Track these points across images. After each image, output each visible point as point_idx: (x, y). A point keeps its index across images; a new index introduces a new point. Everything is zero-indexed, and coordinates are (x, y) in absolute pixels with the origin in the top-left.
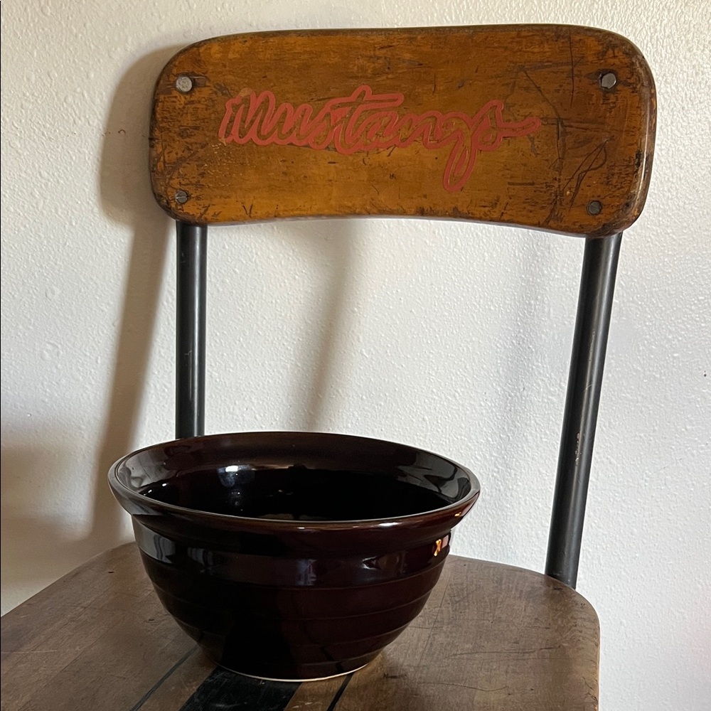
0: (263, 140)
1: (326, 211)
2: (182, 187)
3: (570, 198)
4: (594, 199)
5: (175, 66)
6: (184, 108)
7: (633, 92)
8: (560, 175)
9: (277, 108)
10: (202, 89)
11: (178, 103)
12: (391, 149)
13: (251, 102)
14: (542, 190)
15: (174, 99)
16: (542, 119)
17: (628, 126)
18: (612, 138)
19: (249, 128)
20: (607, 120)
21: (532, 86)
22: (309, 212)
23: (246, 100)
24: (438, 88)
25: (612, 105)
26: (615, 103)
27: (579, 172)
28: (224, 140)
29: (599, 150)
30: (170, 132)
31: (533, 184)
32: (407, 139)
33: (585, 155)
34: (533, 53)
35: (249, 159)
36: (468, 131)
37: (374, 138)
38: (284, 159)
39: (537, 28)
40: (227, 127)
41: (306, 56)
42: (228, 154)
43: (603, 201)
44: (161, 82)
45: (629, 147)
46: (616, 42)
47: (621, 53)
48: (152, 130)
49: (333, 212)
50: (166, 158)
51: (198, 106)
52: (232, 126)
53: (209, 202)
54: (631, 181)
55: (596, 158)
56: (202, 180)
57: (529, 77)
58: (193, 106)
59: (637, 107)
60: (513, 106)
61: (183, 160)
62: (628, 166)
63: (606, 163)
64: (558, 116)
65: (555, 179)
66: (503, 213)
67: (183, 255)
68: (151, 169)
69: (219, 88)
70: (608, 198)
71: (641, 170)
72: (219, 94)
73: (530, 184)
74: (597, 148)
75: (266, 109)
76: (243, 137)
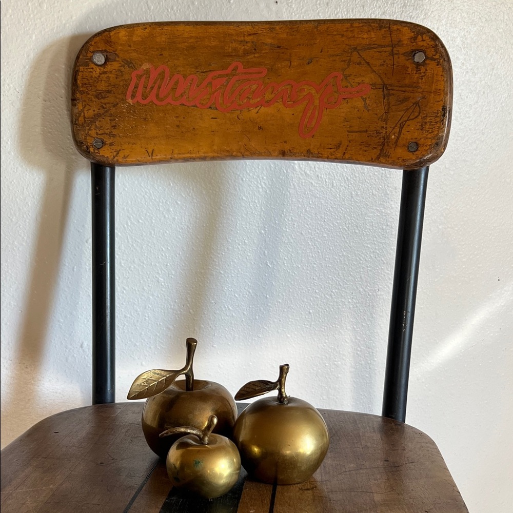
0: (161, 101)
1: (211, 155)
2: (99, 137)
3: (394, 141)
4: (412, 141)
5: (91, 45)
6: (99, 76)
7: (438, 65)
8: (386, 124)
9: (171, 78)
10: (114, 63)
11: (94, 73)
12: (259, 108)
13: (151, 73)
14: (373, 135)
15: (92, 70)
16: (371, 85)
17: (435, 89)
18: (424, 98)
19: (150, 92)
20: (420, 85)
21: (363, 62)
22: (198, 155)
23: (147, 72)
24: (293, 64)
25: (423, 74)
26: (425, 73)
27: (400, 122)
28: (130, 101)
29: (415, 106)
30: (89, 94)
31: (367, 131)
32: (270, 101)
33: (404, 110)
34: (363, 39)
35: (150, 115)
36: (316, 94)
37: (245, 101)
38: (177, 115)
39: (365, 21)
40: (133, 91)
41: (192, 40)
42: (134, 112)
43: (420, 142)
44: (81, 57)
45: (437, 103)
46: (424, 31)
47: (428, 38)
48: (73, 93)
49: (216, 155)
50: (86, 114)
51: (110, 75)
52: (136, 91)
53: (119, 148)
54: (439, 127)
55: (413, 112)
56: (114, 130)
57: (360, 56)
58: (106, 75)
59: (441, 75)
60: (349, 76)
61: (99, 115)
62: (437, 117)
63: (421, 115)
64: (384, 82)
65: (383, 127)
66: (344, 153)
67: (97, 188)
68: (74, 123)
69: (125, 62)
70: (422, 140)
71: (446, 120)
72: (126, 66)
73: (364, 132)
74: (414, 104)
75: (163, 79)
76: (145, 99)
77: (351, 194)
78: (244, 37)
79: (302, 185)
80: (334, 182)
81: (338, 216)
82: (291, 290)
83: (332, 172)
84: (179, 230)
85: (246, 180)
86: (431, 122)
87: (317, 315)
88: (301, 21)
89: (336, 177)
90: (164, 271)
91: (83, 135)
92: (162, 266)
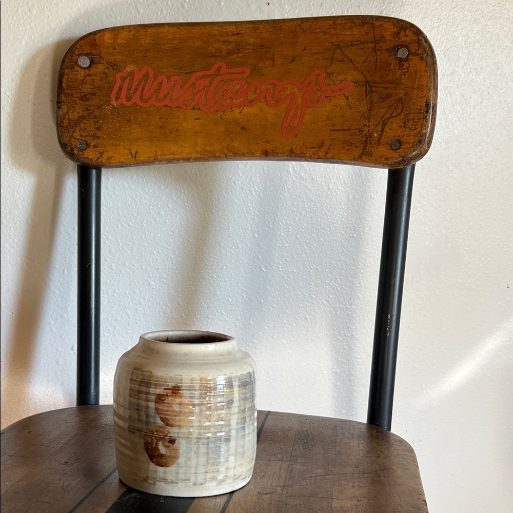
0: (145, 103)
1: (194, 155)
2: (83, 138)
3: (377, 139)
4: (395, 138)
5: (77, 48)
6: (84, 79)
7: (421, 60)
8: (369, 122)
9: (155, 79)
10: (98, 65)
11: (79, 75)
12: (242, 108)
13: (135, 74)
14: (356, 133)
15: (77, 73)
16: (353, 82)
17: (418, 85)
18: (407, 94)
19: (134, 94)
20: (403, 81)
21: (346, 59)
22: (181, 156)
23: (132, 74)
24: (276, 62)
25: (406, 70)
26: (408, 68)
27: (383, 119)
28: (114, 103)
29: (397, 102)
30: (73, 97)
31: (349, 130)
32: (253, 101)
33: (387, 107)
34: (346, 35)
35: (134, 117)
36: (299, 93)
37: (229, 101)
38: (161, 117)
39: (348, 18)
40: (117, 93)
41: (176, 41)
42: (118, 113)
43: (402, 140)
44: (66, 60)
45: (420, 99)
46: (407, 25)
47: (411, 33)
48: (59, 95)
49: (199, 156)
50: (70, 117)
51: (95, 78)
52: (121, 93)
53: (103, 149)
54: (422, 124)
55: (396, 108)
56: (98, 132)
57: (343, 53)
58: (91, 78)
59: (425, 71)
60: (332, 74)
61: (83, 117)
62: (419, 113)
63: (403, 111)
64: (366, 79)
65: (366, 125)
66: (327, 152)
67: (83, 190)
68: (59, 125)
69: (110, 64)
70: (406, 137)
71: (429, 116)
72: (111, 69)
73: (347, 130)
74: (396, 101)
75: (147, 80)
76: (129, 101)
77: (349, 197)
78: (227, 37)
79: (297, 188)
80: (331, 185)
81: (334, 221)
82: (286, 295)
83: (329, 175)
84: (170, 233)
85: (238, 183)
86: (414, 119)
87: (314, 321)
88: (284, 20)
89: (332, 180)
90: (156, 274)
91: (67, 137)
92: (153, 270)
